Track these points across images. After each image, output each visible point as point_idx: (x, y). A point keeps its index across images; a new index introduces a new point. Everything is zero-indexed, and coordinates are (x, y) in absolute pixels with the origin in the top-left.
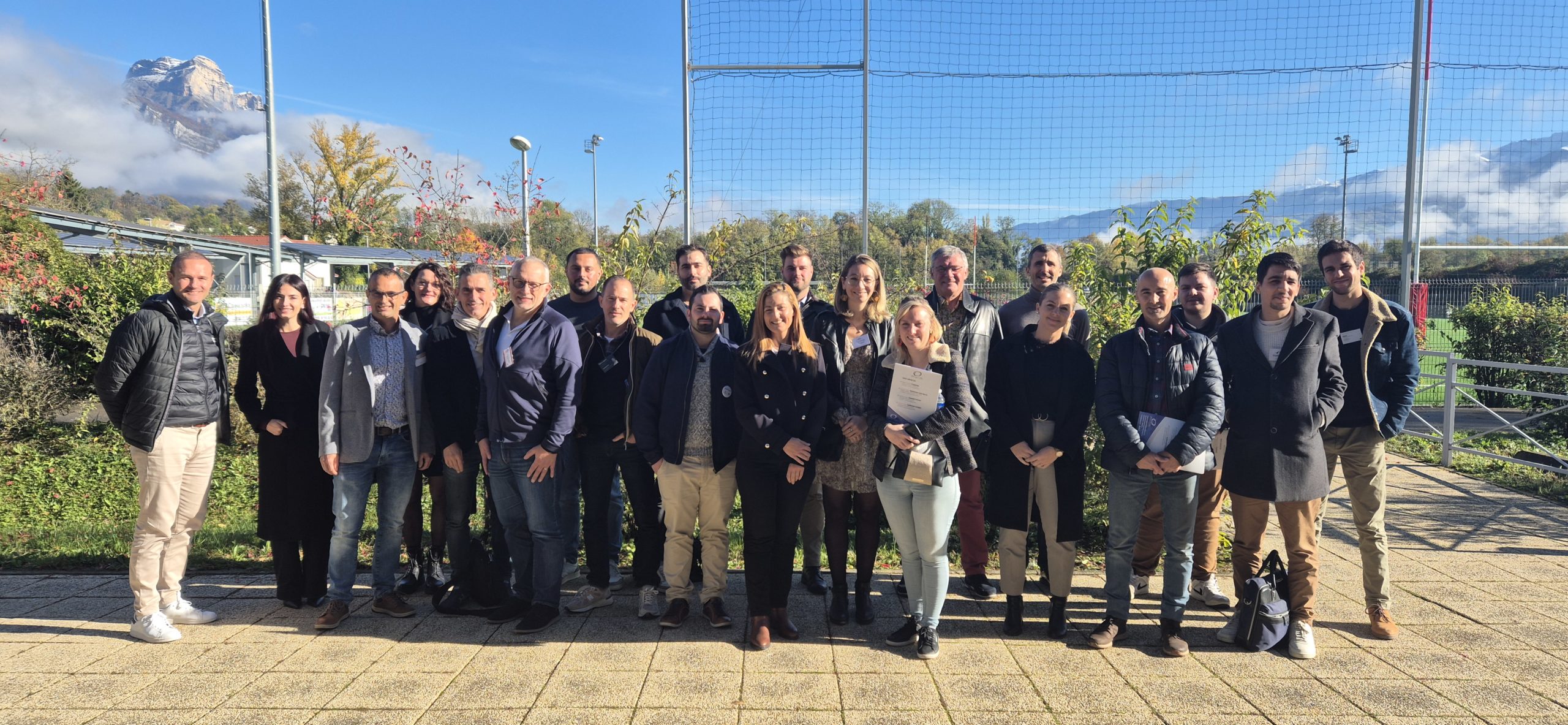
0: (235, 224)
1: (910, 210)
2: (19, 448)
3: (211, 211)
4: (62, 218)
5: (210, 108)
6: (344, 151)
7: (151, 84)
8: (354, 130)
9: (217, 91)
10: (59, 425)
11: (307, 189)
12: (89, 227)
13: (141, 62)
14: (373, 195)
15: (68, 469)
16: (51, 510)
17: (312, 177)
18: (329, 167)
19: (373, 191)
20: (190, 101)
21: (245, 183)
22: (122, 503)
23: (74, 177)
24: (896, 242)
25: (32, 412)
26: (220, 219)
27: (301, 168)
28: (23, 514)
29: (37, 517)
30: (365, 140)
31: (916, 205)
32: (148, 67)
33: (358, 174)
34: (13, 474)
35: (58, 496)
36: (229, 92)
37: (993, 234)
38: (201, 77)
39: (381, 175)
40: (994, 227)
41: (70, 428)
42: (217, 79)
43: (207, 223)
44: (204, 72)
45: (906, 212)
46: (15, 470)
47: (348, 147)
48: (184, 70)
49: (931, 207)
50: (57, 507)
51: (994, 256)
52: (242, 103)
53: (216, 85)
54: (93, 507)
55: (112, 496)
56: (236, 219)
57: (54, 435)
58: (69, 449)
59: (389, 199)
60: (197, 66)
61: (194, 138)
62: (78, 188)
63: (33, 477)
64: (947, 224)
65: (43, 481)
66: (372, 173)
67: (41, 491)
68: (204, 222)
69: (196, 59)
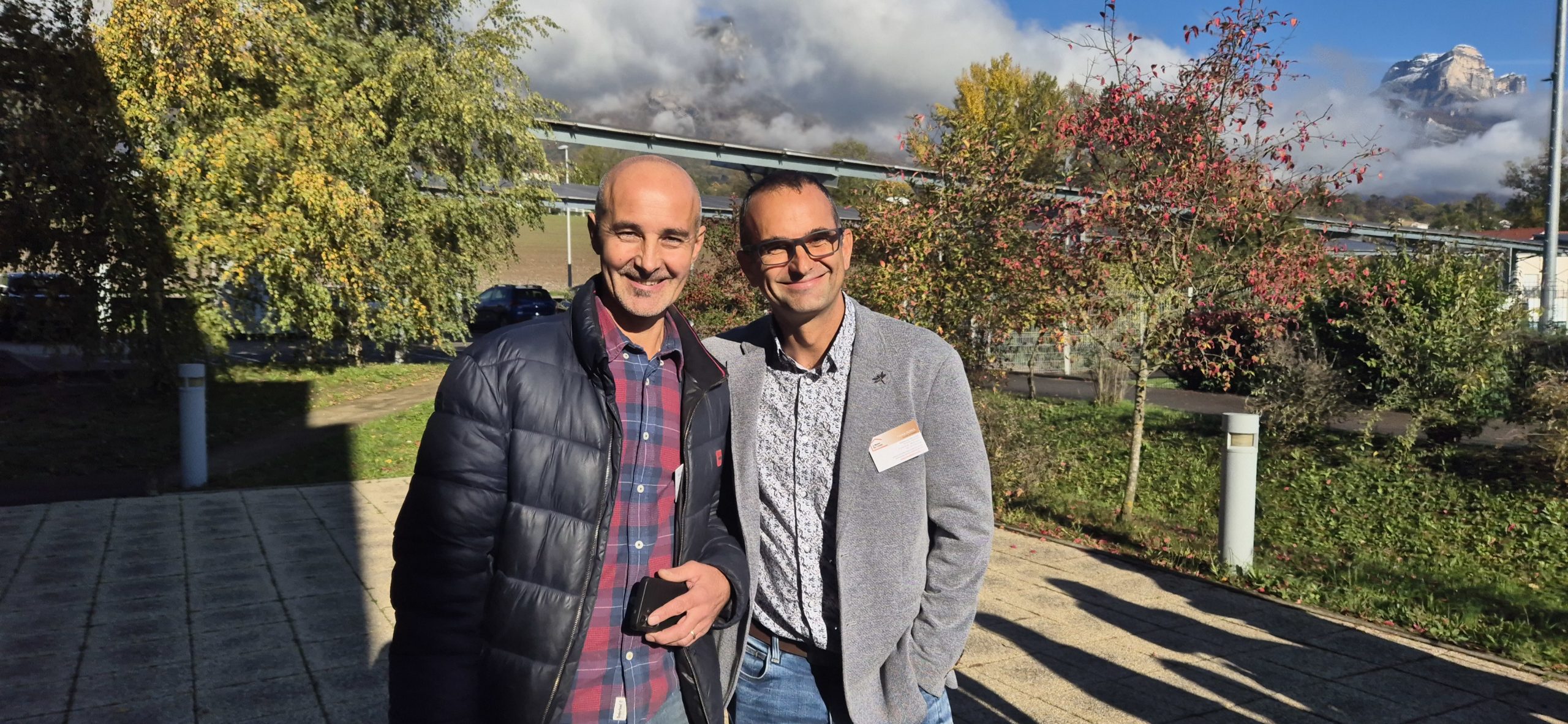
0: (1484, 219)
2: (1296, 454)
3: (1458, 207)
5: (1468, 99)
7: (1405, 84)
9: (1475, 79)
10: (1337, 432)
13: (1398, 64)
15: (1345, 483)
16: (1327, 525)
20: (1446, 94)
22: (1405, 531)
25: (1311, 417)
26: (1468, 215)
28: (1299, 524)
29: (1314, 531)
32: (1404, 67)
34: (1290, 480)
35: (1334, 511)
38: (1459, 67)
41: (1352, 438)
42: (1476, 65)
43: (1452, 221)
44: (1463, 61)
46: (1292, 476)
48: (1441, 64)
50: (1333, 523)
52: (1504, 86)
53: (1475, 73)
54: (1373, 531)
55: (1394, 522)
56: (1485, 214)
57: (1333, 444)
58: (1347, 460)
60: (1455, 57)
61: (1445, 132)
63: (1309, 486)
65: (1320, 492)
67: (1317, 503)
68: (1449, 219)
69: (1455, 49)
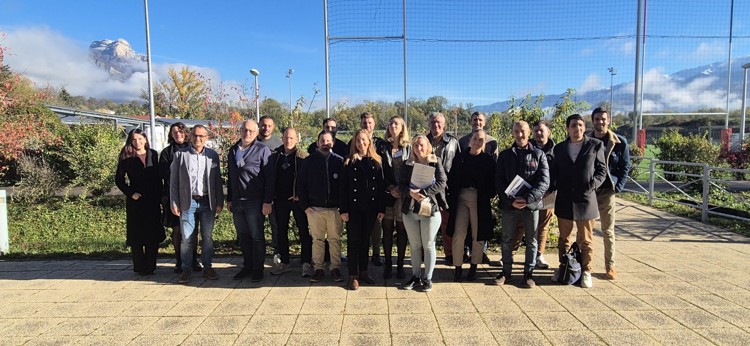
0: (136, 111)
1: (428, 100)
2: (39, 207)
3: (126, 105)
4: (61, 109)
5: (125, 61)
6: (183, 79)
7: (100, 51)
8: (187, 69)
9: (128, 53)
10: (56, 197)
11: (167, 94)
12: (73, 113)
13: (95, 42)
14: (195, 97)
15: (60, 216)
16: (53, 233)
17: (169, 90)
18: (176, 86)
19: (195, 96)
20: (117, 58)
21: (140, 93)
22: (84, 230)
23: (67, 92)
24: (422, 114)
25: (45, 191)
26: (130, 109)
27: (164, 86)
28: (41, 235)
29: (47, 236)
30: (192, 73)
31: (431, 98)
32: (98, 44)
33: (189, 88)
34: (37, 219)
35: (56, 227)
36: (133, 54)
37: (464, 111)
38: (121, 48)
39: (198, 89)
40: (465, 108)
41: (61, 198)
42: (128, 48)
43: (124, 111)
44: (122, 45)
45: (426, 101)
46: (38, 217)
47: (184, 77)
48: (114, 45)
49: (437, 99)
50: (56, 232)
51: (465, 120)
52: (139, 58)
53: (128, 51)
54: (71, 232)
55: (80, 227)
56: (137, 109)
57: (55, 201)
58: (61, 207)
59: (202, 99)
60: (119, 43)
61: (118, 74)
62: (69, 96)
63: (45, 220)
64: (444, 106)
65: (50, 221)
66: (195, 88)
67: (49, 225)
68: (123, 110)
69: (119, 40)
